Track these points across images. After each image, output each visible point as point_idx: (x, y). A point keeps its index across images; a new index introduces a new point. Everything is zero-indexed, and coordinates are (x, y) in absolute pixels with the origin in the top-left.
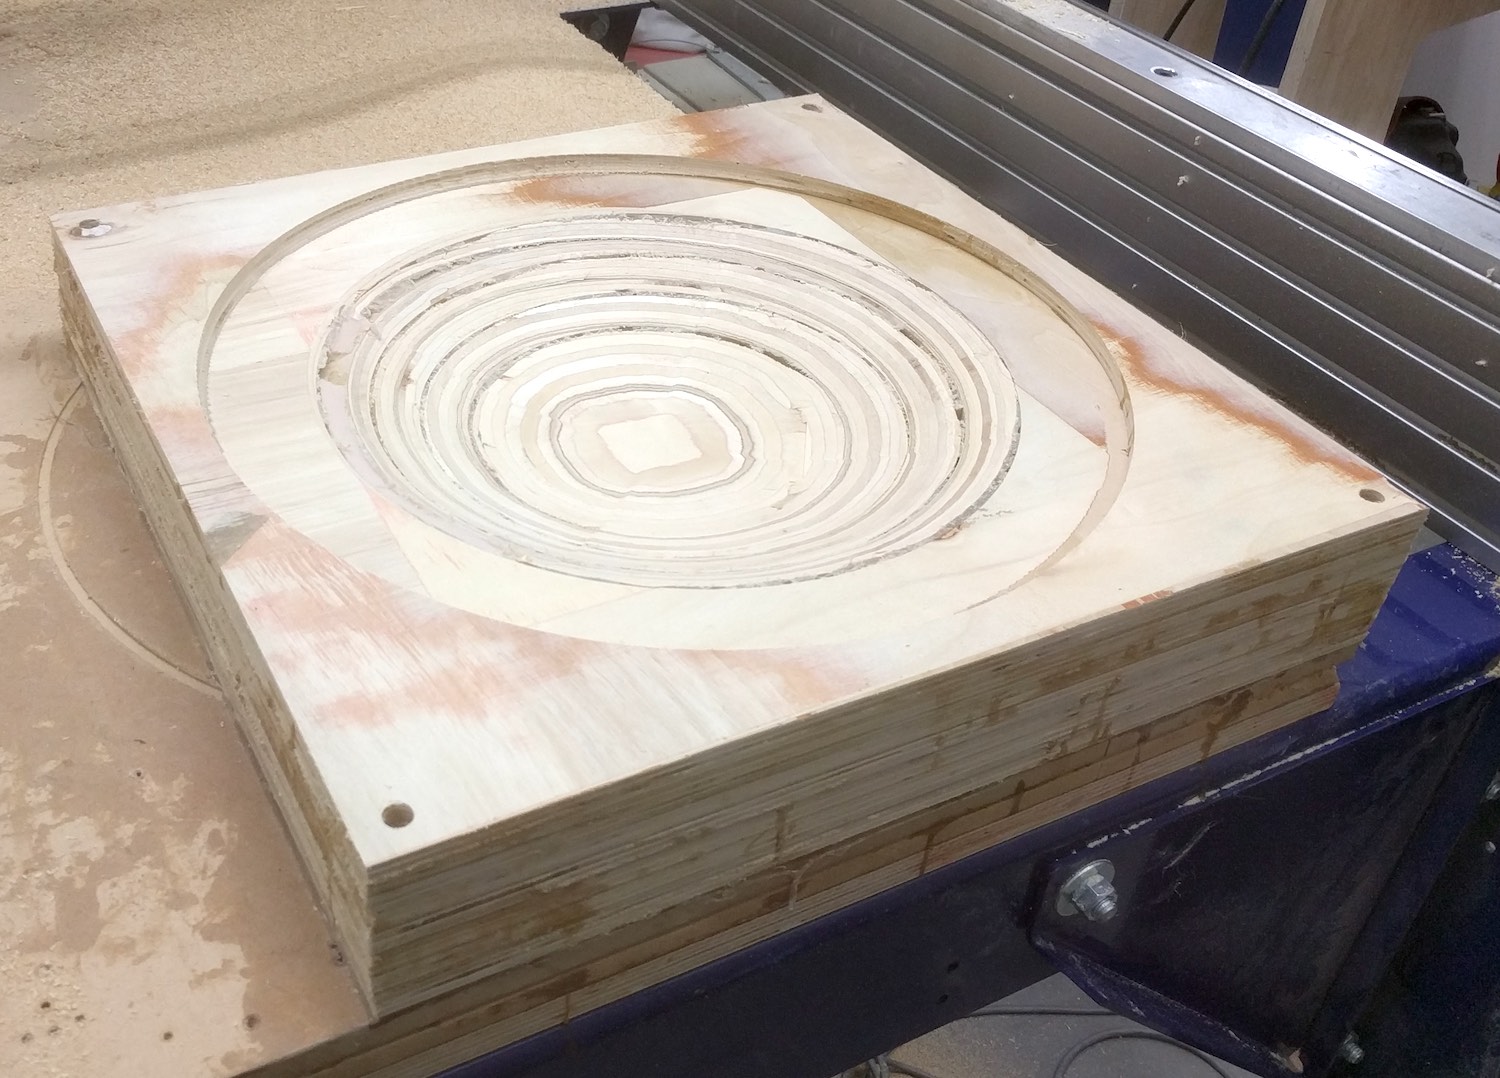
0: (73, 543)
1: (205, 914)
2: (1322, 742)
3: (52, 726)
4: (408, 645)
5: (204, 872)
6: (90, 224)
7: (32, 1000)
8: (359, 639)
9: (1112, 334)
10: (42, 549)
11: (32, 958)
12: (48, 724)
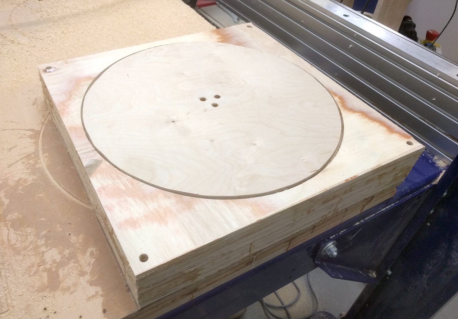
0: (49, 162)
1: (90, 277)
2: (390, 205)
3: (44, 220)
4: (144, 201)
5: (89, 264)
6: (49, 68)
7: (41, 308)
8: (130, 200)
9: (336, 95)
10: (40, 164)
11: (41, 294)
12: (43, 219)
